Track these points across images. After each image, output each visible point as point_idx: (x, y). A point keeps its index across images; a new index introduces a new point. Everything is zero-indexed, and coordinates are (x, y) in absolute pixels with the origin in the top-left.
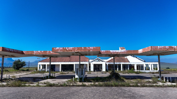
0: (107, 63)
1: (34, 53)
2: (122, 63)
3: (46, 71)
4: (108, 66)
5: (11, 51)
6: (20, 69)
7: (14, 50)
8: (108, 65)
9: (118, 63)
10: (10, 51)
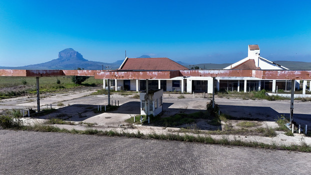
0: (218, 79)
1: (78, 74)
2: (246, 79)
3: (116, 90)
4: (220, 84)
5: (41, 73)
6: (82, 83)
7: (46, 71)
8: (219, 81)
9: (238, 78)
10: (39, 73)
